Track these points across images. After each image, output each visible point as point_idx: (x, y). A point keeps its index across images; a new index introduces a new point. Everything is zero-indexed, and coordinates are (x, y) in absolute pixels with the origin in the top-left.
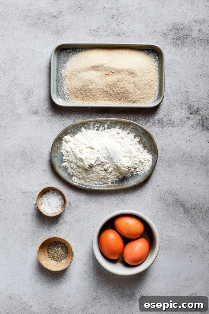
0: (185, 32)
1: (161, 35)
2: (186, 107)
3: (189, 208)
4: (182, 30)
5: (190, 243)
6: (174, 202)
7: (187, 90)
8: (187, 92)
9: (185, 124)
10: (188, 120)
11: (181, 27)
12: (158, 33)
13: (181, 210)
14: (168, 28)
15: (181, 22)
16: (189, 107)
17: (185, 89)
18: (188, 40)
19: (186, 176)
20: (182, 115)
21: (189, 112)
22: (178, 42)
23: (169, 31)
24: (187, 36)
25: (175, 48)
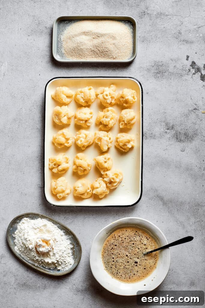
0: (164, 68)
1: (145, 70)
2: (164, 124)
3: (167, 202)
4: (161, 66)
5: (168, 229)
6: (155, 196)
7: (165, 111)
8: (165, 113)
9: (163, 137)
10: (165, 134)
11: (160, 64)
12: (143, 68)
13: (161, 203)
14: (151, 65)
15: (160, 60)
16: (167, 124)
17: (163, 111)
18: (166, 74)
19: (165, 177)
20: (161, 130)
21: (167, 128)
22: (158, 75)
23: (151, 67)
24: (165, 71)
25: (156, 80)
